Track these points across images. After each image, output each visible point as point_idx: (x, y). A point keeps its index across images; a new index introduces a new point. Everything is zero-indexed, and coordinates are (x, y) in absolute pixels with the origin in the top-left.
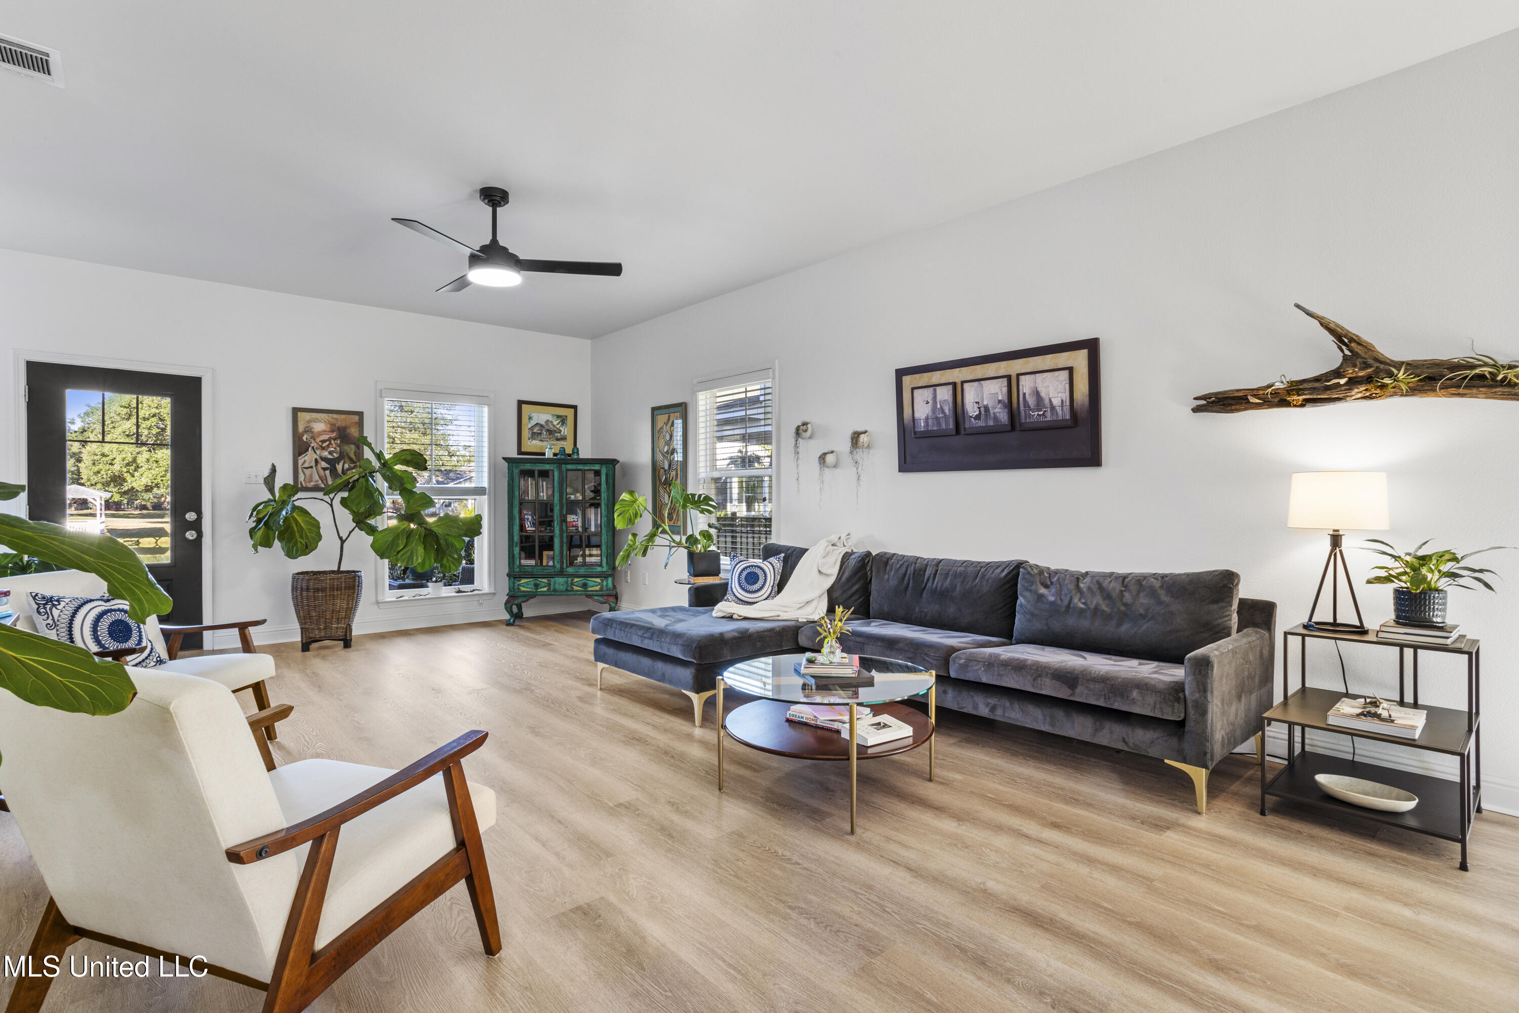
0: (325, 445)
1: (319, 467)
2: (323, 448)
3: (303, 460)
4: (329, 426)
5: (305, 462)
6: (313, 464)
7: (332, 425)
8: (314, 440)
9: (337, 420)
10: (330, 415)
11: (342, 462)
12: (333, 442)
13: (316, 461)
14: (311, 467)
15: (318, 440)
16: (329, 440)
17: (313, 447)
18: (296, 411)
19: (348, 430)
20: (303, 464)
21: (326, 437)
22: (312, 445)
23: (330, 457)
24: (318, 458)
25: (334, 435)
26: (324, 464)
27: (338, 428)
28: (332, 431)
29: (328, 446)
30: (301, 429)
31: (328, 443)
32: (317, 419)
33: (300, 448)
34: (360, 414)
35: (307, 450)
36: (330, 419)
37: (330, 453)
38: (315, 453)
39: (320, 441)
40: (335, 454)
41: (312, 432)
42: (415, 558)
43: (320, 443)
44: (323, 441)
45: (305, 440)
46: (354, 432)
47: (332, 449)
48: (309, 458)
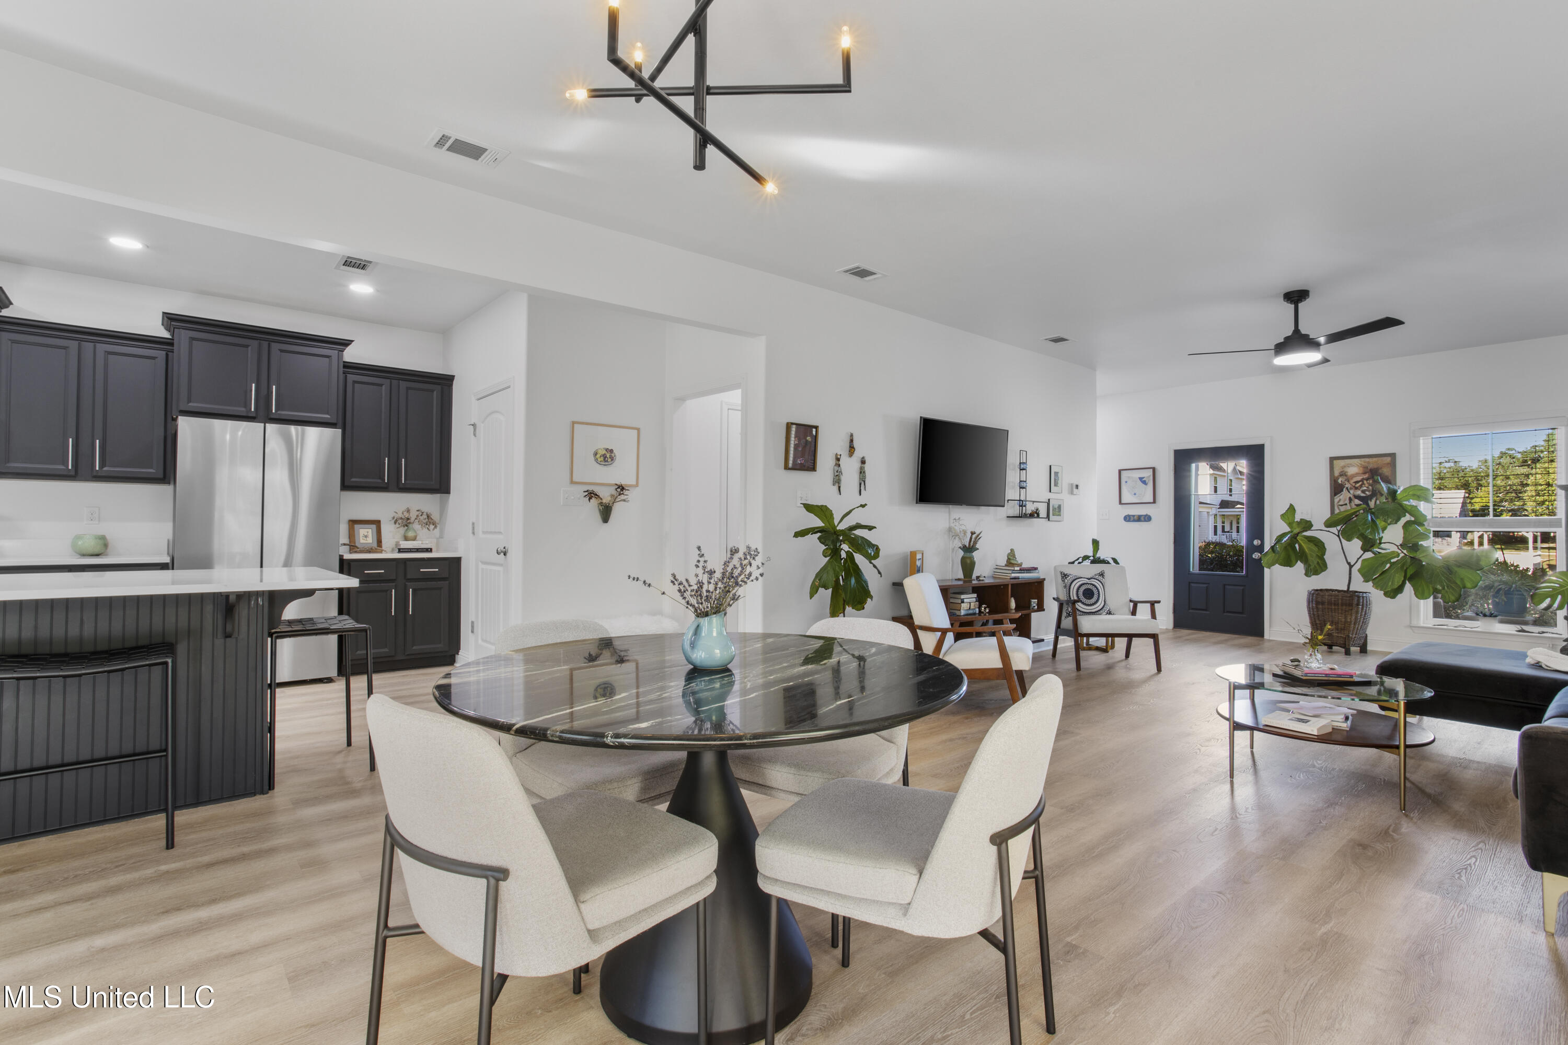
0: (1358, 485)
1: (1353, 504)
2: (1356, 488)
3: (1338, 499)
4: (1361, 469)
5: (1340, 500)
6: (1347, 502)
7: (1365, 467)
8: (1348, 481)
9: (1369, 463)
10: (1363, 459)
11: (1375, 498)
12: (1365, 482)
13: (1350, 499)
14: (1346, 504)
15: (1352, 482)
16: (1362, 480)
17: (1347, 488)
18: (1332, 459)
19: (1380, 471)
20: (1338, 502)
21: (1359, 478)
22: (1346, 486)
23: (1363, 495)
24: (1351, 496)
25: (1366, 476)
26: (1357, 502)
27: (1371, 470)
28: (1365, 473)
29: (1361, 486)
30: (1336, 473)
31: (1360, 483)
32: (1351, 464)
33: (1336, 489)
34: (1393, 456)
35: (1342, 491)
36: (1363, 463)
37: (1363, 492)
38: (1349, 492)
39: (1354, 483)
40: (1367, 493)
41: (1346, 476)
42: (1390, 584)
43: (1354, 484)
44: (1357, 482)
45: (1340, 482)
46: (1386, 471)
47: (1365, 488)
48: (1344, 496)
